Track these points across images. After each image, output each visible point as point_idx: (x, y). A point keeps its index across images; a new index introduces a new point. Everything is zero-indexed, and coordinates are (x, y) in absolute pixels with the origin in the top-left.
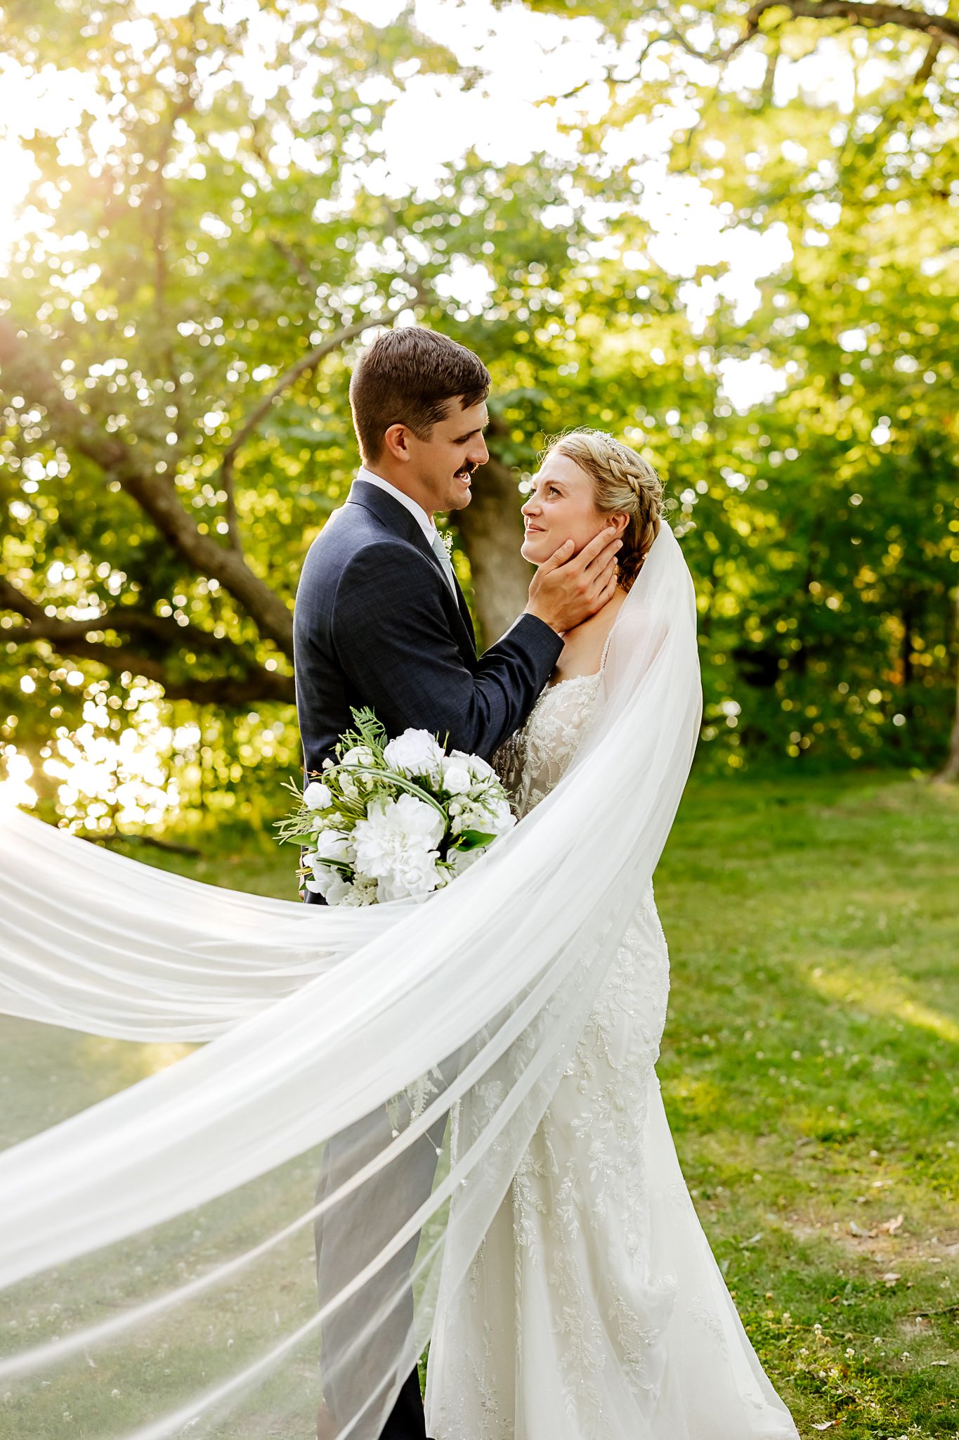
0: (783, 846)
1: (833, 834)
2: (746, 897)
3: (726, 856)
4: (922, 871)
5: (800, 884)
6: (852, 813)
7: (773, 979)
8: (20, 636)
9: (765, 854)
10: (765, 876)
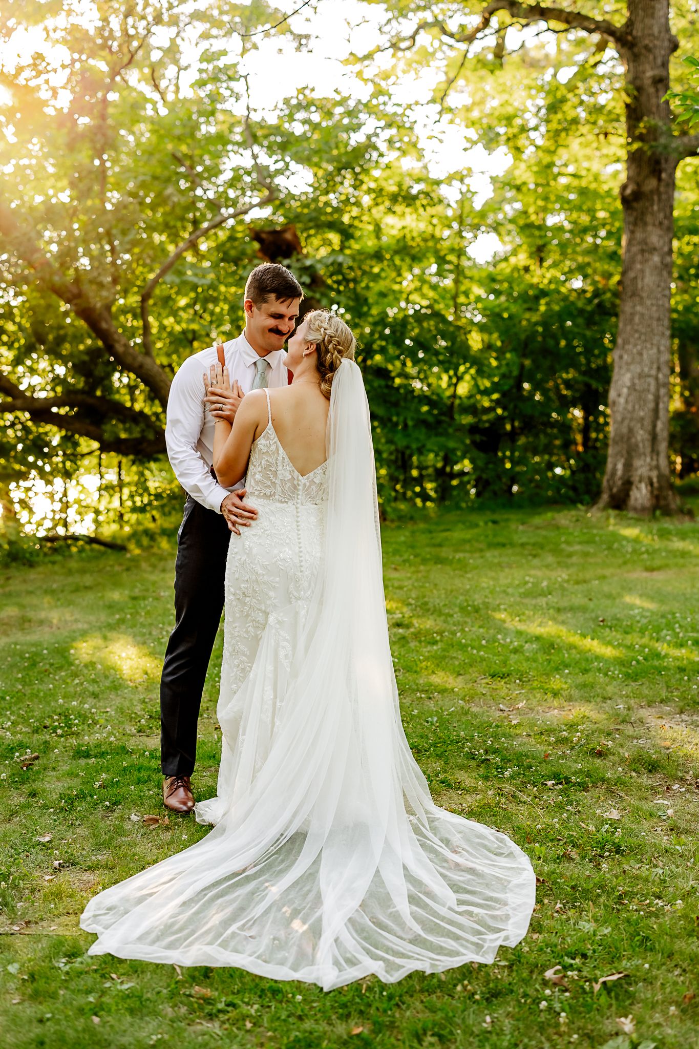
0: (492, 546)
1: (524, 540)
2: (466, 572)
3: (456, 551)
4: (574, 559)
5: (500, 565)
6: (538, 528)
7: (477, 610)
8: (11, 409)
9: (481, 550)
10: (480, 561)
